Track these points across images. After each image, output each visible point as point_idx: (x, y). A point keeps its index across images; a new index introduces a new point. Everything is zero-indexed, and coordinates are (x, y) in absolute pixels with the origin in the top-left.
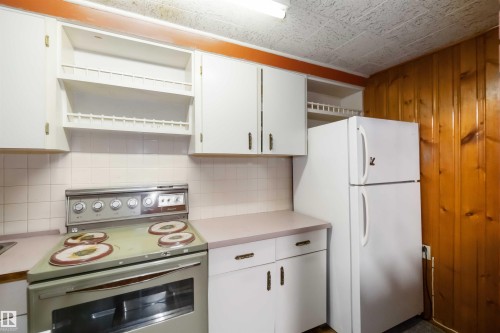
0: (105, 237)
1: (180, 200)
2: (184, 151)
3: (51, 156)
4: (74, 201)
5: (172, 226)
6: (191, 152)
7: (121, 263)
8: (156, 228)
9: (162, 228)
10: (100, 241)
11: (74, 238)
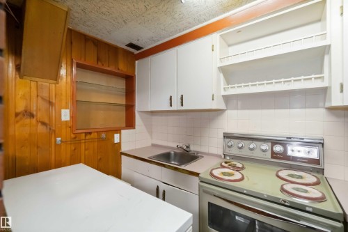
0: (243, 168)
1: (314, 154)
2: (321, 104)
3: (216, 113)
4: (228, 140)
5: (301, 177)
6: (328, 105)
7: (245, 192)
8: (284, 174)
9: (289, 175)
10: (238, 169)
11: (226, 163)
